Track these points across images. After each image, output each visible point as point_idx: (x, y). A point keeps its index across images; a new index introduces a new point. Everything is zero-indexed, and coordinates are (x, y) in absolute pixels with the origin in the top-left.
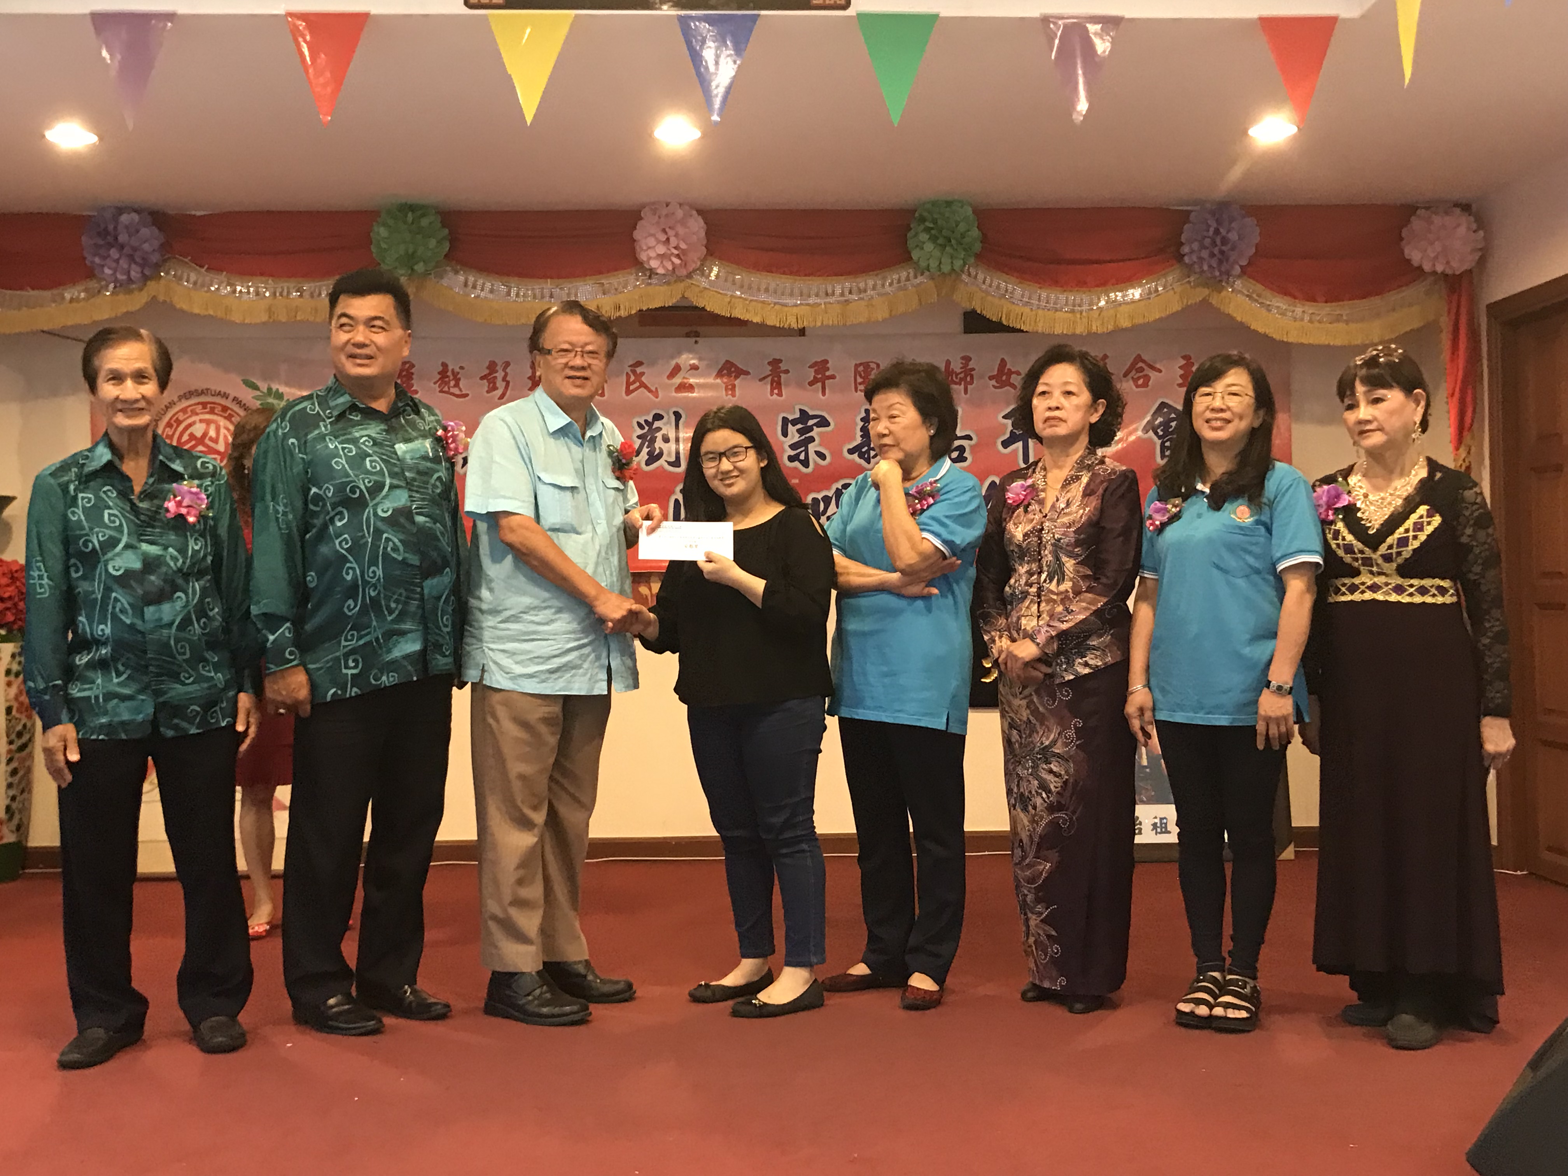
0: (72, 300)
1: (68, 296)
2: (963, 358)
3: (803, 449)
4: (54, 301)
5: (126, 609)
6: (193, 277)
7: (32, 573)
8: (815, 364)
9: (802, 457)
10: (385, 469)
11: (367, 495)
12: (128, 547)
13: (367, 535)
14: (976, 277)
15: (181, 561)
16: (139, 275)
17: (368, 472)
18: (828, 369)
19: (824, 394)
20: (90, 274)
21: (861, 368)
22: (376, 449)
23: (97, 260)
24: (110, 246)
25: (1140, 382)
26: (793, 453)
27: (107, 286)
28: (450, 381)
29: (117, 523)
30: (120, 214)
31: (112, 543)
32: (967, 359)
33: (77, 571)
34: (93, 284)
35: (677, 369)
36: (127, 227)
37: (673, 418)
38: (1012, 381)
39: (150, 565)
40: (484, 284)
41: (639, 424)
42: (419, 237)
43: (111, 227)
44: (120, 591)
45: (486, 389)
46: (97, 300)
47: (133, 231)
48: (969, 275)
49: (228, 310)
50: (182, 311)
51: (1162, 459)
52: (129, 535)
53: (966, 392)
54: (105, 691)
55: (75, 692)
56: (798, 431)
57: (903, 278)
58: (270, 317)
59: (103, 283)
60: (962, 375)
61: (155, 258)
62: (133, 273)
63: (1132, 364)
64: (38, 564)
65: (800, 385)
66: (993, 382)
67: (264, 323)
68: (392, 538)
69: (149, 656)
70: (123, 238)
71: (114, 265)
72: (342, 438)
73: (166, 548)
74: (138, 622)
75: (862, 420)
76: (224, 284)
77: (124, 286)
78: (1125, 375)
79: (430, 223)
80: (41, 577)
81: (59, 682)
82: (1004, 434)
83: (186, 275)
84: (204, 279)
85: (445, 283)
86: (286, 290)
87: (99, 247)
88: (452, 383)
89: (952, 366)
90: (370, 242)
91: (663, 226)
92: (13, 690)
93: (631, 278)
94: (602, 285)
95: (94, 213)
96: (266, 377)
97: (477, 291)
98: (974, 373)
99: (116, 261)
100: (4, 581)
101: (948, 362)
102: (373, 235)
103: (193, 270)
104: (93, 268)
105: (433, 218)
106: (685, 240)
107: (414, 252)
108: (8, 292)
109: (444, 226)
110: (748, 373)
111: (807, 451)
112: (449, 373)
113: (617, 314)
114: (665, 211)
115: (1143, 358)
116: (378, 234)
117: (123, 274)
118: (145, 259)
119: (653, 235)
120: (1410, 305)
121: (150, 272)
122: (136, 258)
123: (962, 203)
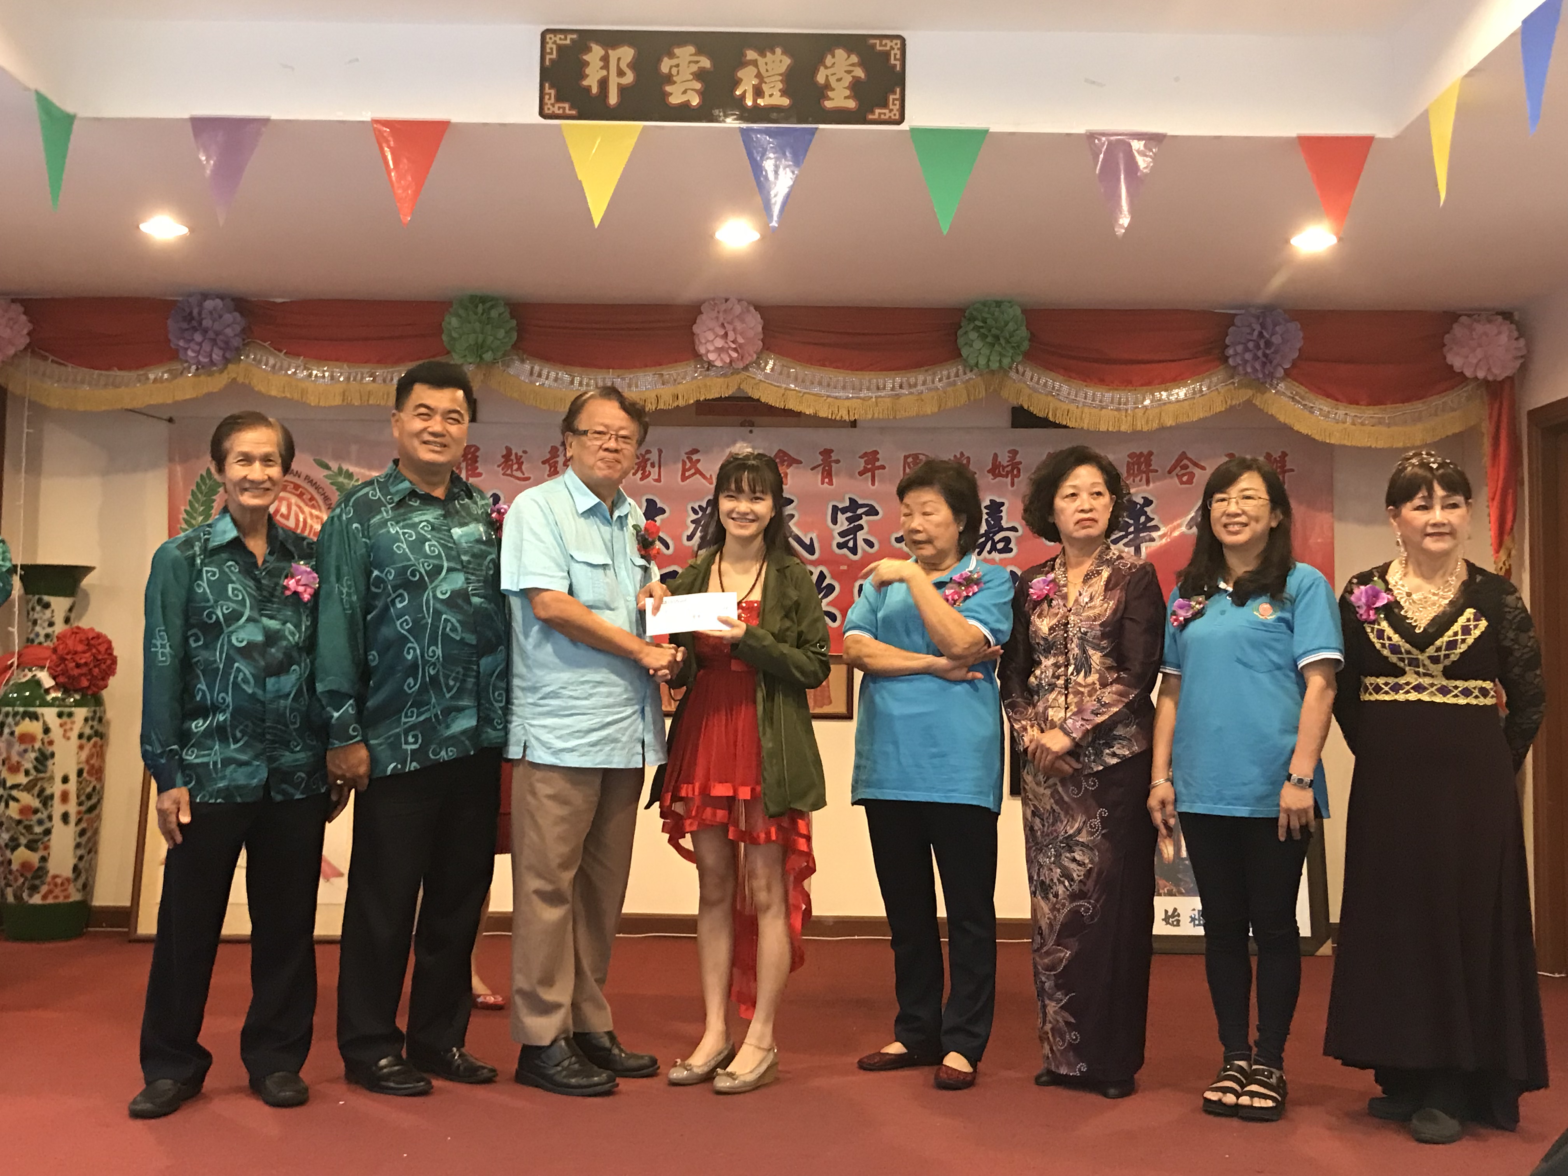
0: (155, 380)
1: (152, 376)
2: (1009, 452)
3: (852, 536)
4: (139, 381)
5: (247, 679)
6: (272, 361)
7: (154, 641)
8: (866, 454)
9: (851, 544)
10: (443, 553)
11: (426, 578)
12: (249, 620)
13: (427, 616)
14: (1023, 375)
15: (297, 636)
16: (220, 358)
17: (427, 556)
18: (878, 460)
19: (873, 484)
20: (174, 356)
21: (910, 460)
22: (435, 533)
23: (181, 343)
24: (195, 329)
25: (1185, 479)
26: (842, 540)
27: (190, 367)
28: (512, 465)
29: (240, 597)
30: (205, 300)
31: (234, 617)
32: (1015, 453)
33: (196, 641)
34: (177, 366)
36: (211, 313)
39: (272, 638)
40: (549, 373)
41: (693, 509)
42: (489, 326)
43: (195, 312)
44: (242, 661)
45: (547, 473)
46: (180, 381)
47: (216, 315)
48: (1017, 372)
49: (304, 392)
50: (259, 393)
52: (251, 608)
53: (1013, 484)
54: (222, 756)
55: (191, 757)
56: (847, 519)
57: (952, 375)
58: (343, 400)
59: (186, 365)
60: (1010, 468)
62: (214, 356)
63: (1177, 460)
64: (162, 633)
65: (852, 476)
67: (338, 406)
68: (451, 619)
69: (268, 724)
70: (207, 323)
71: (197, 348)
72: (402, 524)
73: (284, 623)
74: (260, 692)
76: (302, 367)
77: (206, 368)
78: (1170, 472)
79: (500, 315)
80: (163, 646)
81: (175, 747)
83: (264, 358)
84: (282, 363)
85: (512, 371)
86: (359, 375)
87: (184, 330)
88: (515, 467)
89: (999, 459)
90: (441, 331)
91: (721, 319)
92: (84, 755)
93: (690, 369)
94: (662, 375)
95: (180, 299)
96: (338, 457)
97: (543, 380)
98: (1020, 466)
99: (200, 344)
100: (80, 648)
101: (996, 456)
102: (443, 324)
103: (272, 354)
104: (177, 351)
105: (501, 309)
106: (741, 334)
107: (484, 341)
108: (97, 372)
109: (512, 317)
110: (801, 462)
111: (855, 540)
112: (513, 457)
113: (676, 404)
114: (723, 307)
115: (1189, 455)
116: (450, 323)
117: (205, 357)
118: (227, 343)
119: (712, 330)
120: (1452, 410)
121: (231, 355)
122: (219, 343)
123: (1011, 304)
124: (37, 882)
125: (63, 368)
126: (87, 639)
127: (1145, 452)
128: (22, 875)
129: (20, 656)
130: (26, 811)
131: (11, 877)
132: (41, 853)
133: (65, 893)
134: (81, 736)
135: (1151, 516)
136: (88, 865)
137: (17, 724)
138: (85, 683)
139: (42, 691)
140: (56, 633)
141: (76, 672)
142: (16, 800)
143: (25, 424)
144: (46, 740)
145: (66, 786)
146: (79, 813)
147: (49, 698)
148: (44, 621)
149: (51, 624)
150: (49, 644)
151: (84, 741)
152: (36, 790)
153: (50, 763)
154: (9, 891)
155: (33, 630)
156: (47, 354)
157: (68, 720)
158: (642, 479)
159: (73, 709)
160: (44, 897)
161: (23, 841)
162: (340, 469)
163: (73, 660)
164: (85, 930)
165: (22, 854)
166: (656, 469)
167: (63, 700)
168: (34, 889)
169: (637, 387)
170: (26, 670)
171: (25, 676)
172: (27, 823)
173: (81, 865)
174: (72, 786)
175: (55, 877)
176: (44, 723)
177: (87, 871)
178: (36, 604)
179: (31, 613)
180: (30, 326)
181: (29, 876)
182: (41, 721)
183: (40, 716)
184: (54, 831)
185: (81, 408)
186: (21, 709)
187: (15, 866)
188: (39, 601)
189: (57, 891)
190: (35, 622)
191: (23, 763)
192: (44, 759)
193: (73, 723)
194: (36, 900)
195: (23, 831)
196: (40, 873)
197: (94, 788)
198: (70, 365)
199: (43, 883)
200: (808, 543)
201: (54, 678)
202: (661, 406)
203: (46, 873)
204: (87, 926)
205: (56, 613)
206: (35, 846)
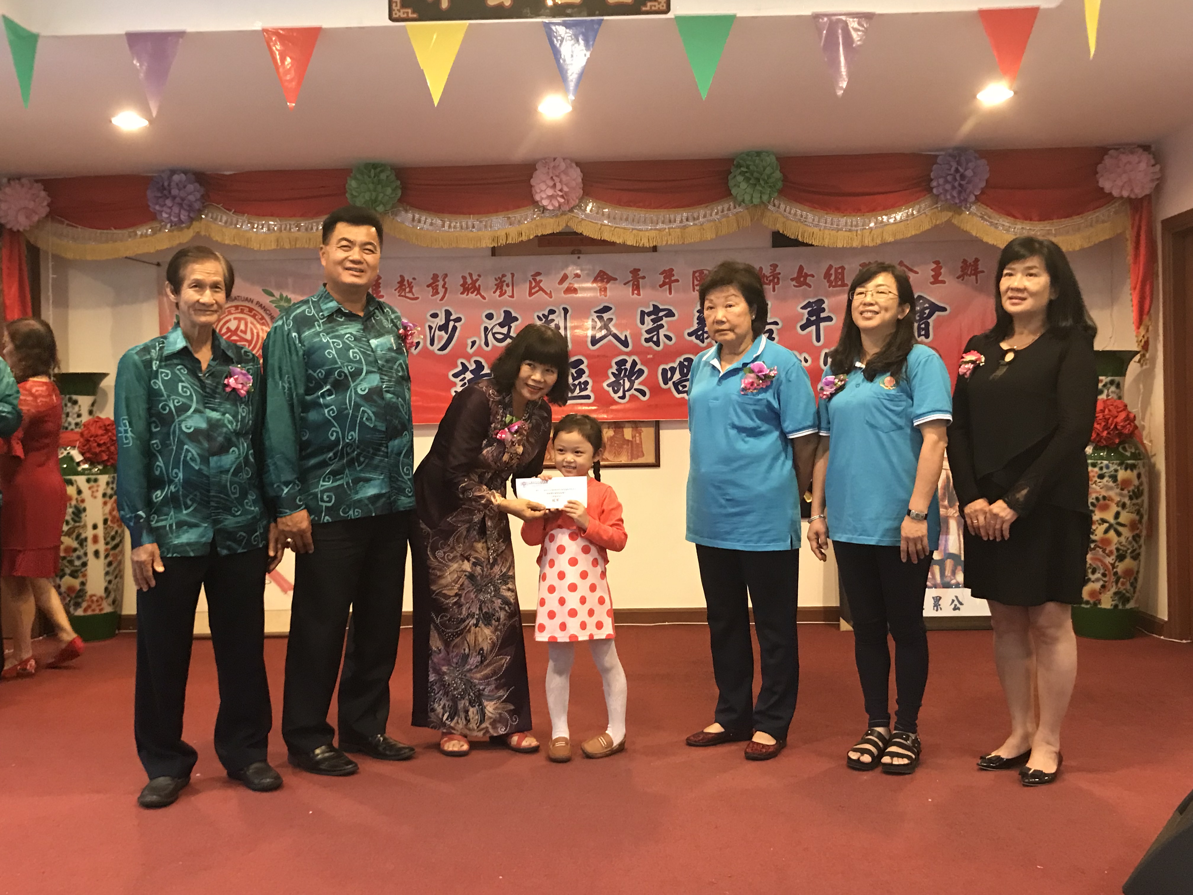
0: (142, 235)
1: (139, 233)
2: (771, 266)
3: (655, 333)
4: (130, 237)
5: (195, 458)
6: (224, 218)
7: (119, 428)
8: (664, 272)
9: (655, 339)
10: (363, 359)
11: (350, 378)
13: (349, 408)
14: (779, 207)
16: (187, 218)
17: (351, 361)
18: (673, 275)
19: (670, 293)
20: (153, 217)
21: (697, 274)
22: (357, 343)
23: (157, 208)
24: (166, 197)
26: (648, 336)
27: (166, 225)
28: (406, 288)
29: (188, 394)
30: (173, 175)
31: (183, 408)
32: (775, 266)
33: (155, 427)
34: (156, 225)
35: (565, 278)
36: (177, 184)
37: (563, 312)
38: (807, 281)
39: (214, 425)
42: (380, 186)
43: (166, 184)
44: (190, 444)
45: (431, 294)
46: (159, 235)
47: (181, 186)
48: (774, 206)
49: (248, 240)
50: (217, 242)
53: (774, 290)
54: (177, 520)
55: (154, 522)
56: (652, 320)
57: (726, 209)
58: (277, 245)
59: (163, 223)
60: (771, 278)
61: (197, 205)
62: (182, 217)
64: (125, 421)
65: (653, 287)
66: (794, 283)
67: (274, 250)
68: (367, 410)
69: (212, 494)
70: (175, 192)
71: (168, 211)
72: (332, 334)
73: (224, 414)
74: (205, 468)
75: (698, 312)
76: (247, 223)
77: (178, 225)
79: (387, 177)
80: (126, 432)
81: (140, 513)
82: (802, 320)
83: (219, 217)
84: (232, 220)
85: (399, 219)
86: (288, 227)
87: (158, 198)
88: (407, 290)
89: (764, 272)
90: (345, 192)
91: (551, 175)
92: (108, 507)
93: (530, 213)
94: (509, 218)
95: (156, 175)
96: (279, 287)
97: (422, 224)
98: (779, 276)
99: (170, 208)
100: (100, 432)
102: (347, 186)
103: (225, 213)
104: (155, 213)
105: (389, 173)
106: (566, 185)
107: (377, 197)
108: (99, 231)
109: (397, 179)
110: (616, 279)
111: (658, 335)
112: (406, 283)
113: (520, 239)
114: (552, 164)
116: (351, 185)
117: (175, 217)
118: (191, 206)
119: (544, 182)
120: (1103, 222)
121: (194, 215)
122: (184, 205)
123: (768, 153)
124: (80, 600)
125: (75, 229)
126: (105, 426)
128: (68, 595)
130: (69, 550)
132: (80, 580)
133: (100, 607)
134: (104, 495)
136: (115, 587)
138: (105, 457)
139: (75, 464)
140: (83, 422)
141: (98, 450)
143: (50, 271)
144: (79, 499)
145: (95, 531)
146: (106, 550)
147: (80, 469)
148: (74, 414)
149: (79, 416)
150: (78, 430)
151: (107, 499)
152: (75, 535)
153: (83, 515)
156: (63, 219)
157: (95, 485)
158: (500, 296)
159: (98, 476)
160: (85, 610)
161: (68, 571)
162: (281, 295)
163: (96, 442)
164: (117, 632)
165: (68, 581)
166: (511, 287)
167: (90, 469)
168: (78, 605)
169: (491, 227)
172: (69, 558)
173: (111, 587)
174: (100, 531)
175: (91, 596)
176: (77, 486)
177: (115, 591)
180: (49, 199)
181: (73, 595)
182: (75, 486)
183: (75, 483)
184: (89, 563)
185: (89, 258)
188: (70, 400)
189: (94, 606)
192: (79, 512)
193: (98, 486)
194: (79, 613)
195: (67, 564)
196: (81, 594)
197: (117, 532)
198: (80, 227)
199: (83, 601)
200: (623, 339)
201: (83, 454)
202: (510, 241)
203: (86, 593)
204: (119, 629)
205: (82, 408)
206: (76, 574)
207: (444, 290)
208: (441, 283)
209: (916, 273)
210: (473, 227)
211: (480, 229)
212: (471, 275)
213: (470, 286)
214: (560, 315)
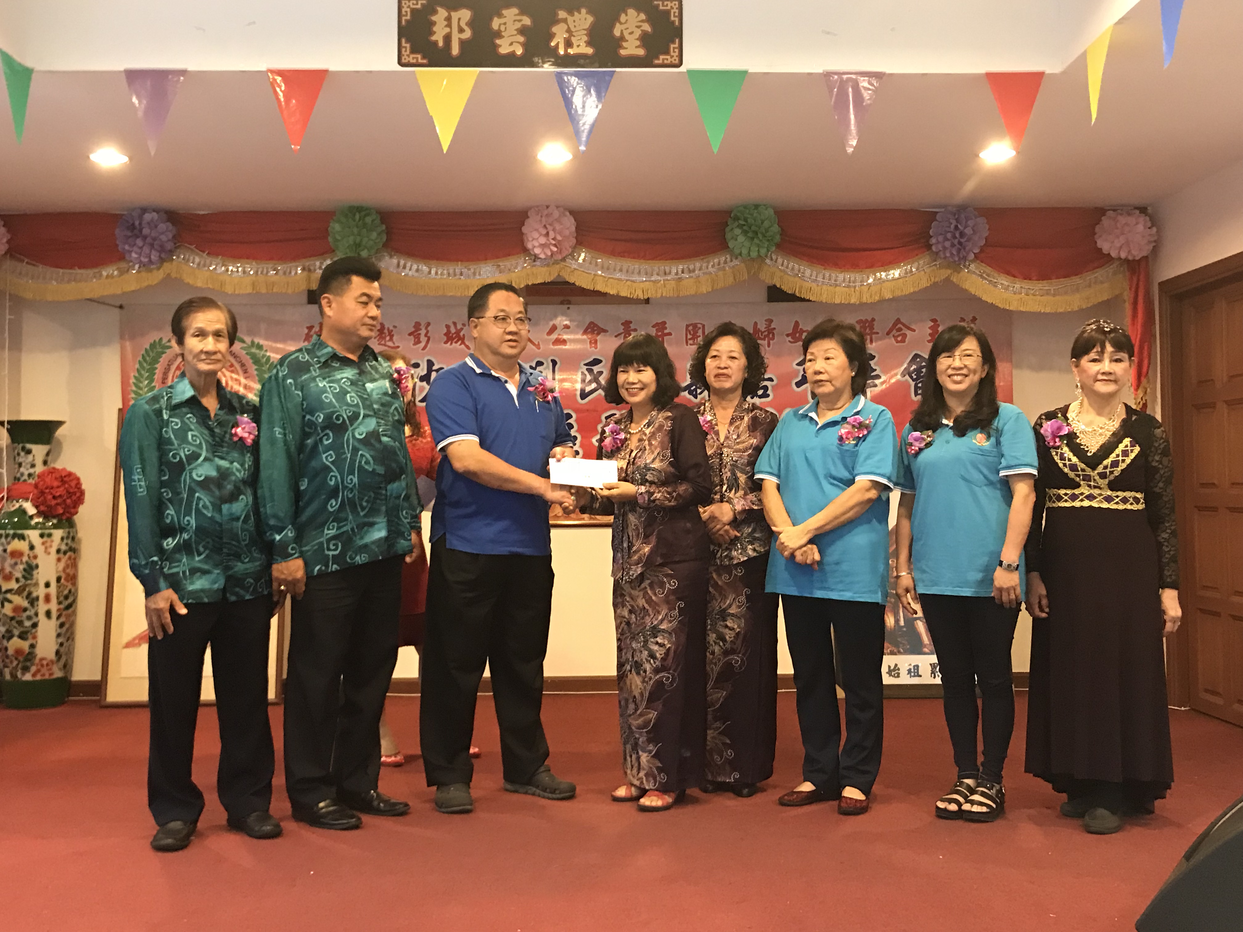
0: (107, 277)
1: (104, 273)
2: (766, 321)
4: (95, 277)
5: (207, 506)
6: (197, 260)
7: (133, 477)
8: (657, 324)
10: (361, 404)
11: (348, 422)
12: (207, 459)
13: (347, 452)
14: (776, 261)
15: (242, 472)
16: (157, 259)
17: (348, 405)
18: (666, 328)
20: (121, 257)
21: (691, 328)
22: (353, 387)
23: (127, 247)
24: (137, 236)
25: (899, 339)
27: (134, 266)
28: (385, 337)
29: (198, 442)
30: (144, 214)
31: (193, 457)
32: (770, 321)
33: (164, 476)
34: (123, 265)
35: (554, 329)
36: (149, 223)
37: (551, 364)
39: (223, 474)
40: (411, 265)
42: (365, 230)
43: (137, 223)
44: (201, 492)
45: (413, 342)
46: (126, 276)
47: (153, 225)
48: (772, 259)
49: (222, 284)
50: (188, 284)
51: (916, 396)
52: (207, 451)
53: (769, 346)
54: (189, 566)
57: (722, 262)
58: (253, 289)
59: (131, 264)
60: (766, 333)
62: (152, 257)
63: (893, 325)
64: (138, 470)
66: (790, 338)
67: (249, 294)
68: (366, 454)
69: (225, 541)
70: (146, 231)
71: (139, 251)
72: (327, 379)
73: (232, 462)
74: (217, 516)
76: (220, 265)
77: (146, 266)
78: (888, 334)
79: (373, 221)
80: (140, 480)
81: (156, 559)
82: (797, 376)
83: (192, 258)
84: (205, 261)
86: (265, 270)
87: (128, 237)
88: (388, 338)
89: (759, 327)
90: (328, 235)
91: (544, 223)
92: (62, 565)
93: (520, 261)
94: (499, 266)
95: (125, 213)
97: (407, 271)
98: (775, 332)
99: (141, 248)
100: (56, 484)
101: (756, 323)
102: (329, 229)
103: (197, 254)
104: (124, 253)
105: (374, 217)
106: (560, 233)
107: (361, 242)
108: (61, 271)
109: (382, 223)
110: (607, 331)
112: (386, 331)
114: (546, 212)
115: (902, 320)
116: (334, 228)
117: (145, 258)
118: (162, 246)
119: (536, 230)
120: (1102, 282)
121: (166, 255)
122: (156, 247)
123: (766, 207)
124: (28, 664)
125: (35, 267)
126: (61, 476)
127: (869, 319)
128: (16, 659)
129: (9, 490)
130: (18, 609)
131: (7, 661)
132: (30, 641)
133: (51, 672)
134: (58, 551)
135: (874, 368)
136: (67, 650)
137: (9, 543)
138: (60, 511)
139: (27, 518)
140: (37, 473)
141: (53, 502)
142: (10, 601)
143: (7, 311)
144: (31, 555)
145: (48, 590)
146: (58, 610)
147: (33, 523)
148: (27, 464)
149: (33, 466)
150: (31, 481)
151: (61, 555)
152: (25, 593)
153: (35, 572)
154: (7, 672)
155: (18, 471)
156: (23, 257)
157: (49, 540)
159: (52, 531)
160: (34, 675)
161: (16, 632)
162: (253, 342)
163: (51, 494)
164: (66, 699)
165: (15, 643)
167: (44, 524)
168: (26, 669)
169: (480, 274)
170: (15, 502)
171: (13, 506)
172: (19, 619)
173: (62, 650)
174: (53, 590)
175: (42, 659)
176: (30, 542)
177: (66, 654)
178: (20, 451)
179: (17, 458)
180: (8, 236)
181: (21, 659)
182: (27, 541)
183: (26, 537)
184: (40, 624)
185: (50, 298)
186: (11, 532)
187: (10, 652)
188: (23, 449)
189: (44, 670)
190: (20, 465)
191: (14, 573)
192: (30, 569)
193: (52, 541)
194: (28, 677)
195: (17, 625)
196: (30, 657)
197: (70, 591)
198: (41, 266)
199: (33, 664)
201: (37, 507)
203: (35, 657)
204: (68, 696)
205: (36, 457)
206: (25, 636)
207: (426, 338)
208: (423, 332)
209: (914, 331)
210: (461, 274)
211: (469, 276)
212: (455, 324)
213: (454, 336)
214: (548, 367)
